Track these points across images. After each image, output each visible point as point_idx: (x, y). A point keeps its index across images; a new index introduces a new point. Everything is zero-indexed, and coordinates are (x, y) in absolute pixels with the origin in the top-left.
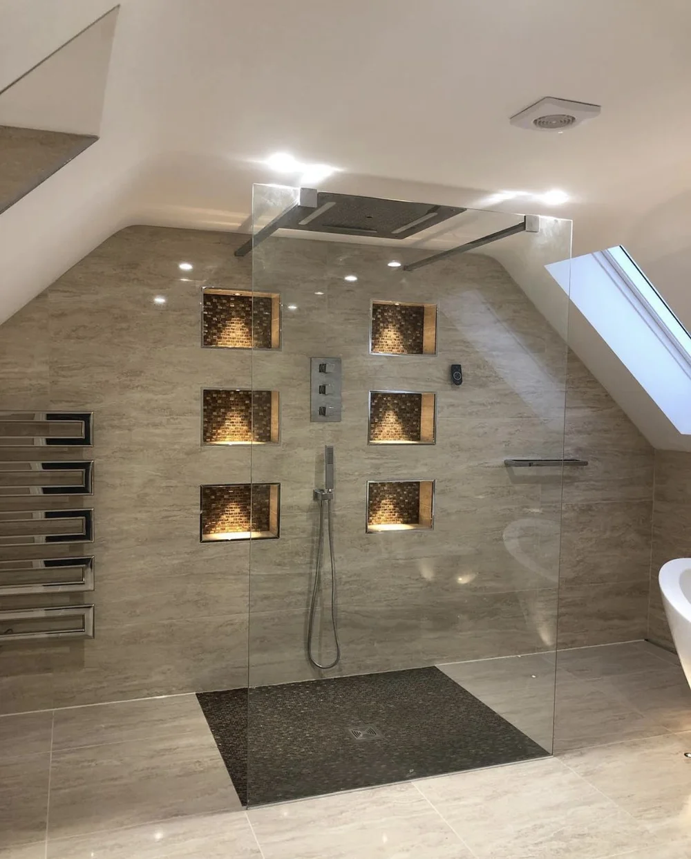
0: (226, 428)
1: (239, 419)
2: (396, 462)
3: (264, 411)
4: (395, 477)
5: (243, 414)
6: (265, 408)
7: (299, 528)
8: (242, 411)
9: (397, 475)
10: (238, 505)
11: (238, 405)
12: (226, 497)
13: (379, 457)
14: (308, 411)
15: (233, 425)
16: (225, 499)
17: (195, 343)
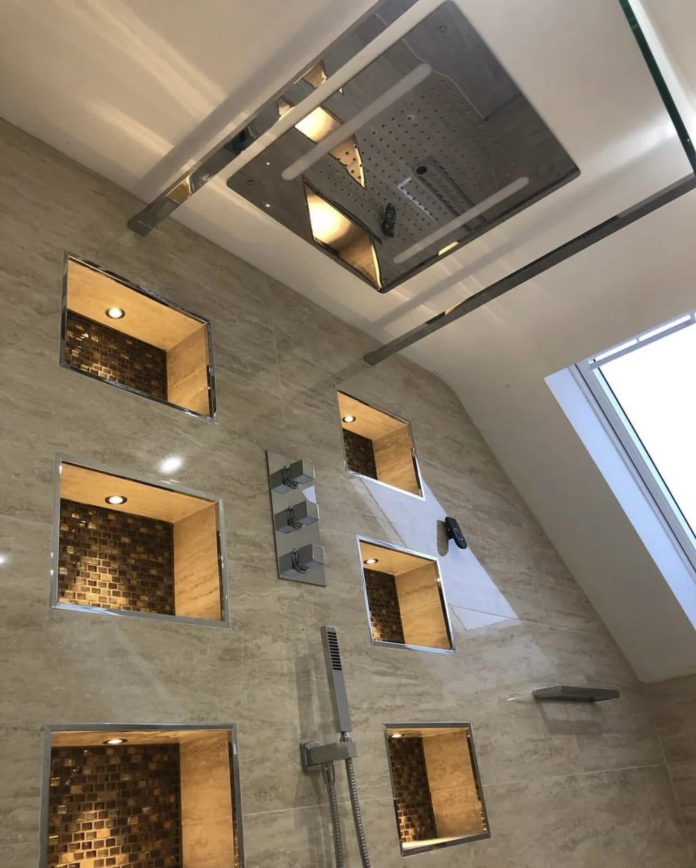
0: (80, 595)
1: (108, 577)
2: (415, 685)
3: (159, 566)
4: (420, 716)
5: (115, 565)
6: (160, 560)
7: (284, 854)
8: (113, 558)
9: (422, 711)
10: (104, 815)
11: (104, 542)
12: (75, 790)
13: (389, 671)
14: (272, 554)
15: (95, 591)
16: (71, 798)
17: (47, 352)
